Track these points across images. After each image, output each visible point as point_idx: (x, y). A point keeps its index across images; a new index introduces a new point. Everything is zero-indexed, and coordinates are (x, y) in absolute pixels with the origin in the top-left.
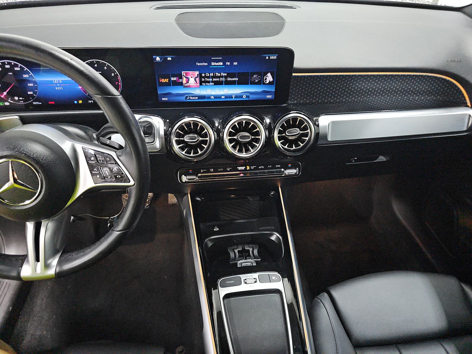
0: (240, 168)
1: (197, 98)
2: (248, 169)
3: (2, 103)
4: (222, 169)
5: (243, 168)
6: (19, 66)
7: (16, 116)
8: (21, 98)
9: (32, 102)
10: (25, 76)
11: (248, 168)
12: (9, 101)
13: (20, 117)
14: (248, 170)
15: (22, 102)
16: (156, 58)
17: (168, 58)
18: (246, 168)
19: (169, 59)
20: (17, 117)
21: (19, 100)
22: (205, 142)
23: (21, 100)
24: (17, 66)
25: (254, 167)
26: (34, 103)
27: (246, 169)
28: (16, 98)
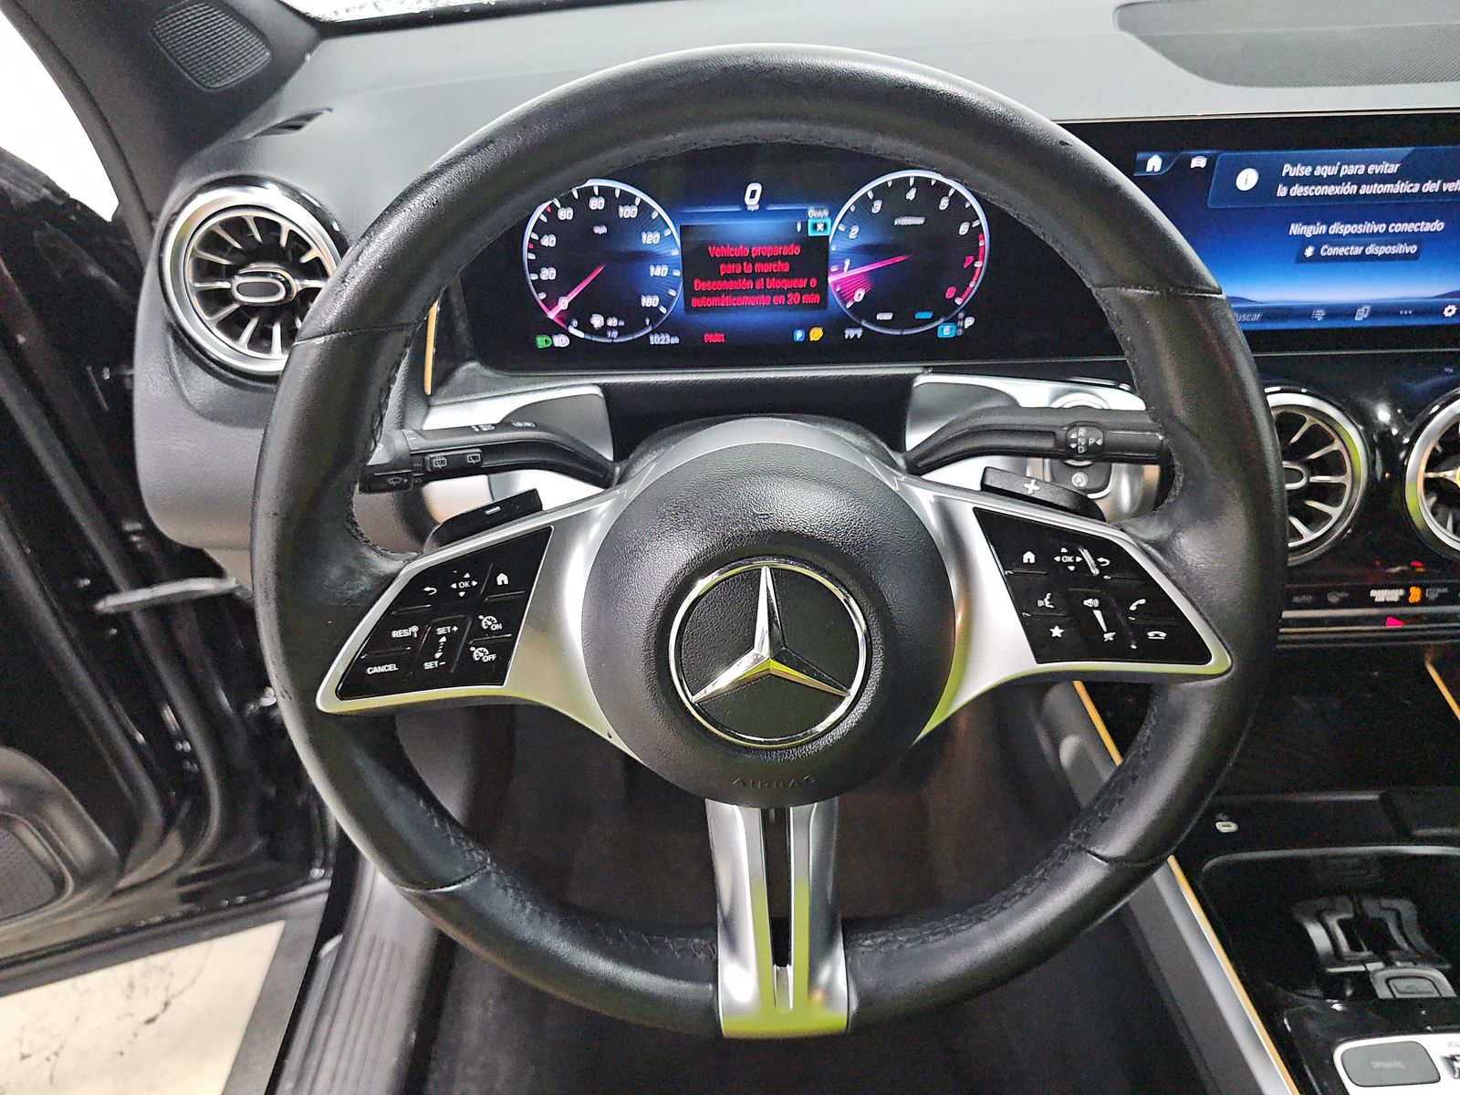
0: (1379, 595)
1: (1257, 316)
2: (1411, 600)
3: (546, 341)
4: (1308, 598)
5: (1394, 595)
6: (637, 202)
7: (594, 384)
8: (612, 322)
9: (647, 336)
10: (650, 238)
11: (1415, 594)
12: (572, 330)
13: (604, 387)
14: (1415, 604)
15: (615, 334)
16: (1145, 163)
17: (1193, 161)
18: (1408, 594)
19: (1199, 162)
20: (597, 391)
21: (606, 328)
22: (1330, 494)
23: (612, 328)
24: (628, 199)
25: (1439, 590)
26: (655, 340)
27: (1404, 601)
28: (597, 321)
